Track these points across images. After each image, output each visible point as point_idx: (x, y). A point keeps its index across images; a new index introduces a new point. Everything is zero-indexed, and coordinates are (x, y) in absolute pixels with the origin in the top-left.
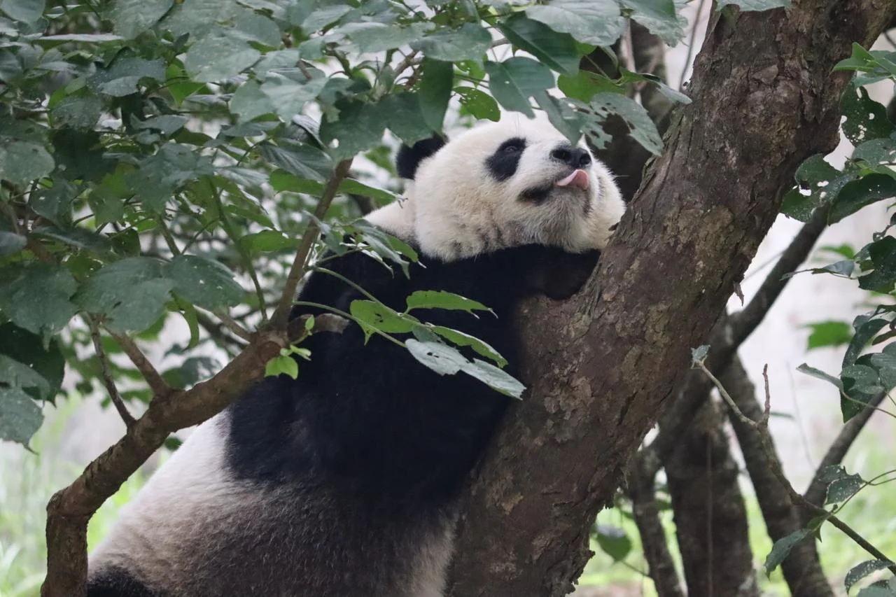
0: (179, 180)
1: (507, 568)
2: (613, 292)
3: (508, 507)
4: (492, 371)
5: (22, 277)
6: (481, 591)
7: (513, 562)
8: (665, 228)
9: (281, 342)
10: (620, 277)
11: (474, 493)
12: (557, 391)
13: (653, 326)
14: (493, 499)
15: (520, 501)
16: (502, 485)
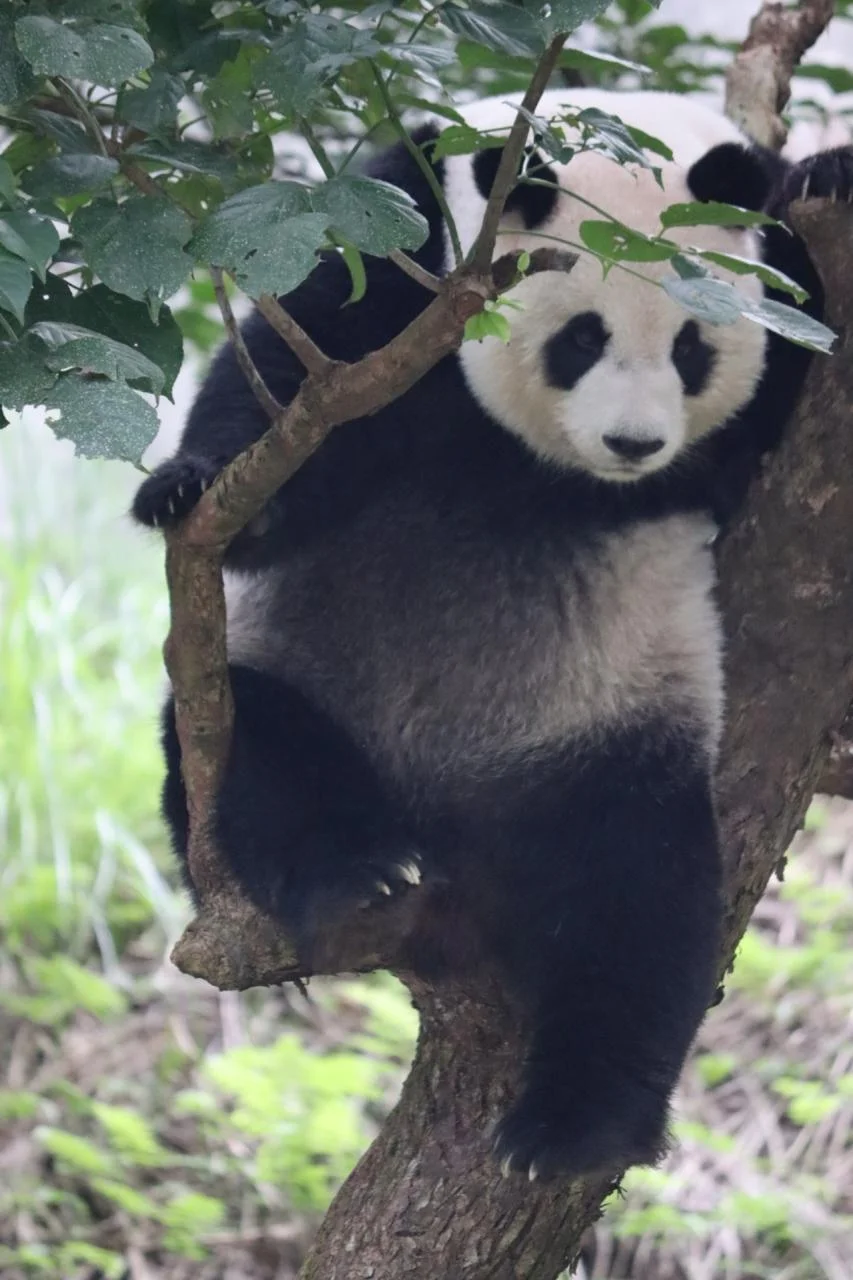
0: (329, 67)
1: (819, 591)
3: (817, 505)
4: (787, 314)
5: (115, 220)
6: (782, 624)
7: (826, 582)
9: (483, 291)
11: (767, 486)
14: (795, 494)
15: (834, 495)
16: (808, 474)
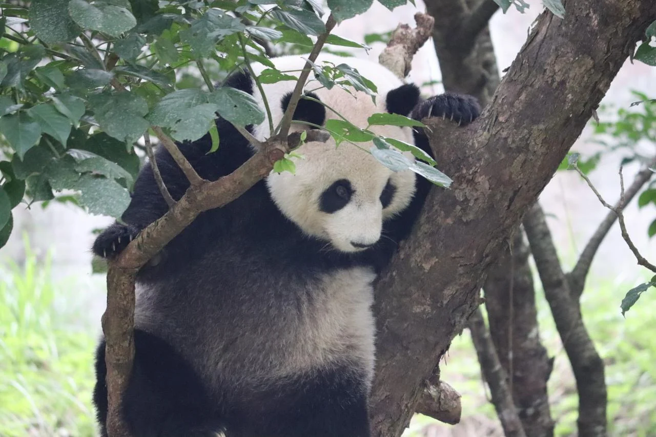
0: (219, 35)
1: (425, 309)
2: (506, 116)
3: (427, 267)
4: (429, 169)
5: (111, 102)
6: (406, 325)
7: (429, 305)
8: (545, 71)
9: (284, 149)
10: (512, 105)
11: (402, 256)
12: (464, 186)
13: (535, 140)
14: (416, 261)
15: (435, 263)
16: (423, 251)
